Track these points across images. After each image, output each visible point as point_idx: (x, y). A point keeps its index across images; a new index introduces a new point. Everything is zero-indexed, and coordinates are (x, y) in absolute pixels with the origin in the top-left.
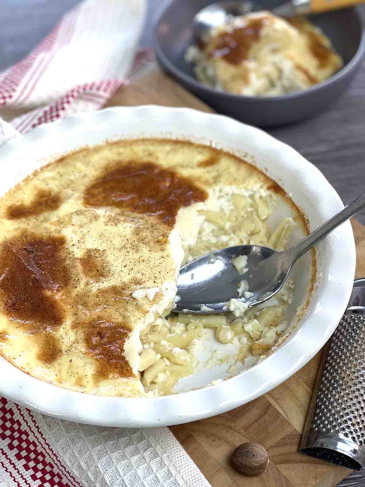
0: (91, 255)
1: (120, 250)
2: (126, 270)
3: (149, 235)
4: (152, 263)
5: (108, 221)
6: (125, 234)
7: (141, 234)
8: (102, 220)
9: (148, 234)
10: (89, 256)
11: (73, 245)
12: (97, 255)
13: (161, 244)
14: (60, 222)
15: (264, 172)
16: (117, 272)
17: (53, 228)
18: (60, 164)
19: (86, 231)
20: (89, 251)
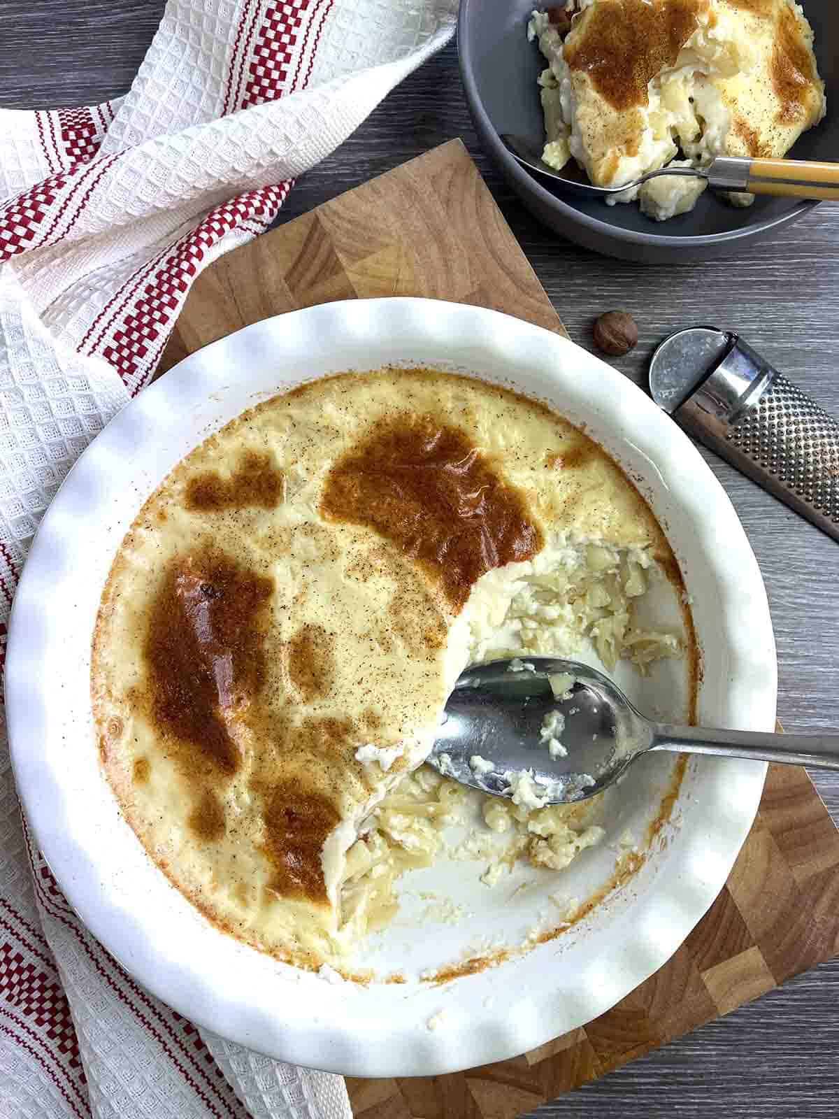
0: (308, 639)
1: (360, 638)
2: (358, 691)
3: (416, 620)
4: (407, 683)
5: (354, 569)
6: (375, 605)
7: (402, 613)
8: (344, 562)
9: (414, 616)
10: (305, 639)
11: (284, 607)
12: (319, 641)
13: (431, 647)
14: (272, 541)
15: (663, 526)
16: (344, 690)
17: (258, 553)
18: (295, 401)
19: (311, 577)
20: (307, 628)
